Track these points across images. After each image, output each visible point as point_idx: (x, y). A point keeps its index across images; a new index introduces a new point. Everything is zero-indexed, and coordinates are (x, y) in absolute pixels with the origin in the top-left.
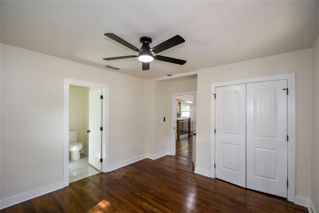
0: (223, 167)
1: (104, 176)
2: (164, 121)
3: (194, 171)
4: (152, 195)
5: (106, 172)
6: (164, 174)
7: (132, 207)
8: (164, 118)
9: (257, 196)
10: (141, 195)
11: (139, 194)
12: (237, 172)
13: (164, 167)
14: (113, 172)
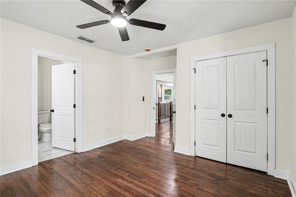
0: (204, 144)
1: (77, 156)
2: (143, 100)
3: (174, 150)
4: (127, 172)
5: (79, 152)
6: (141, 154)
7: (106, 184)
8: (144, 97)
9: (238, 171)
10: (116, 172)
11: (114, 172)
12: (218, 148)
13: (142, 147)
14: (88, 152)
